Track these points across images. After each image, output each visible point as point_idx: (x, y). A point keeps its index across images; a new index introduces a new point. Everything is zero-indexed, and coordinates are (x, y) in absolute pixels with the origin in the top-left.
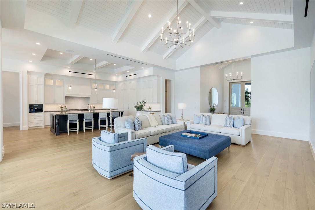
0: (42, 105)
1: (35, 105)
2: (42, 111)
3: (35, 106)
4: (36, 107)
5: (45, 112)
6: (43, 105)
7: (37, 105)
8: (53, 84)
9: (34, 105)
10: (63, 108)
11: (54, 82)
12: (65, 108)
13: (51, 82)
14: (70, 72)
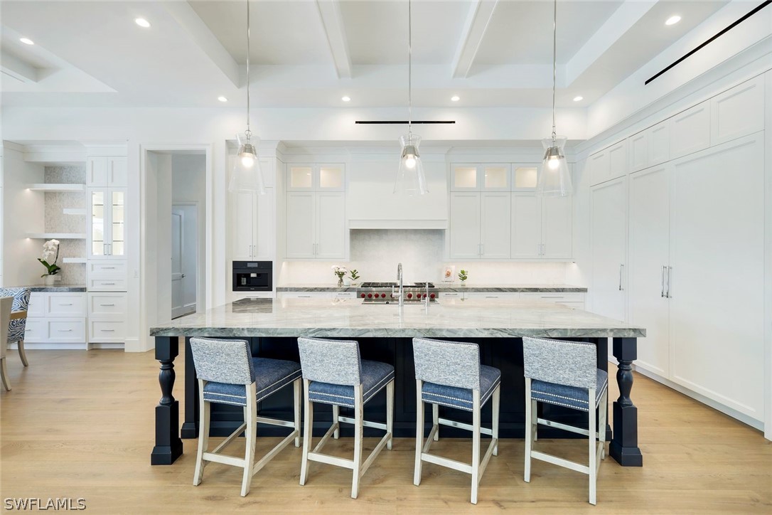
1: (249, 265)
2: (270, 288)
3: (251, 268)
4: (253, 270)
6: (270, 263)
7: (256, 265)
9: (245, 262)
11: (315, 177)
13: (306, 178)
14: (357, 122)
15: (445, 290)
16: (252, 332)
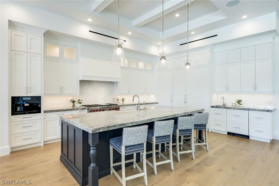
0: (39, 98)
1: (24, 99)
2: (39, 111)
3: (26, 101)
5: (45, 112)
7: (30, 99)
8: (58, 56)
9: (22, 97)
10: (75, 103)
11: (61, 52)
12: (79, 102)
13: (56, 51)
14: (90, 31)
15: (121, 106)
16: (132, 123)
